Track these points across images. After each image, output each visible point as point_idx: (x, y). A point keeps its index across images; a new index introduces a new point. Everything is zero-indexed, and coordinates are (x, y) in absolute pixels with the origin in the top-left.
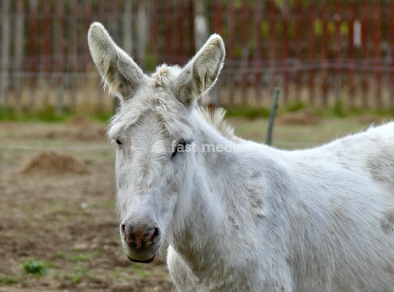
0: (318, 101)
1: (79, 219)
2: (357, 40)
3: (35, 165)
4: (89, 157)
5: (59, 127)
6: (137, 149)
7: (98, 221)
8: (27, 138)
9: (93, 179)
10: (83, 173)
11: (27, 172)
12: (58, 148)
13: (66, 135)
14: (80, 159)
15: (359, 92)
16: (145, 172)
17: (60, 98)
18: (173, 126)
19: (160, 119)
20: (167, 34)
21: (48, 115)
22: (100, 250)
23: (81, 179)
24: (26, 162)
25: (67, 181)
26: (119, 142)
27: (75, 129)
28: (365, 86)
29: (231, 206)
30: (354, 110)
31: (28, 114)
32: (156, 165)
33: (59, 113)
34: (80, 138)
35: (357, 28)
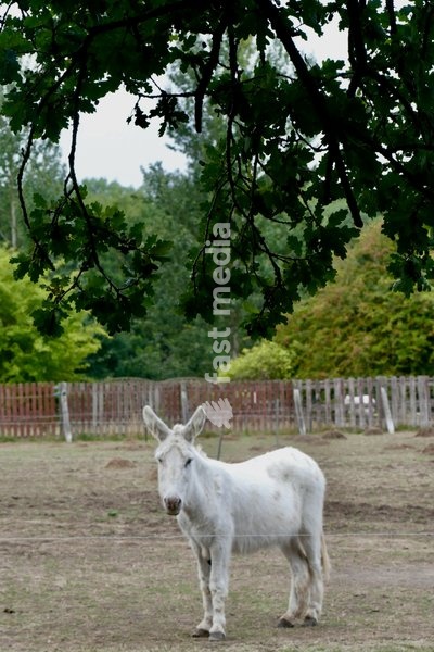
0: (238, 429)
1: (132, 490)
2: (255, 401)
3: (111, 464)
4: (134, 459)
5: (120, 444)
6: (169, 463)
7: (141, 490)
8: (106, 449)
9: (137, 470)
10: (133, 467)
11: (107, 467)
12: (122, 455)
13: (124, 447)
14: (130, 460)
15: (256, 424)
16: (174, 473)
17: (120, 429)
18: (185, 452)
19: (179, 449)
20: (169, 399)
21: (115, 438)
22: (142, 505)
23: (132, 470)
24: (107, 463)
25: (126, 471)
26: (160, 460)
27: (127, 445)
28: (259, 421)
29: (206, 488)
30: (254, 433)
31: (106, 438)
32: (178, 470)
33: (120, 437)
34: (130, 449)
35: (255, 395)
